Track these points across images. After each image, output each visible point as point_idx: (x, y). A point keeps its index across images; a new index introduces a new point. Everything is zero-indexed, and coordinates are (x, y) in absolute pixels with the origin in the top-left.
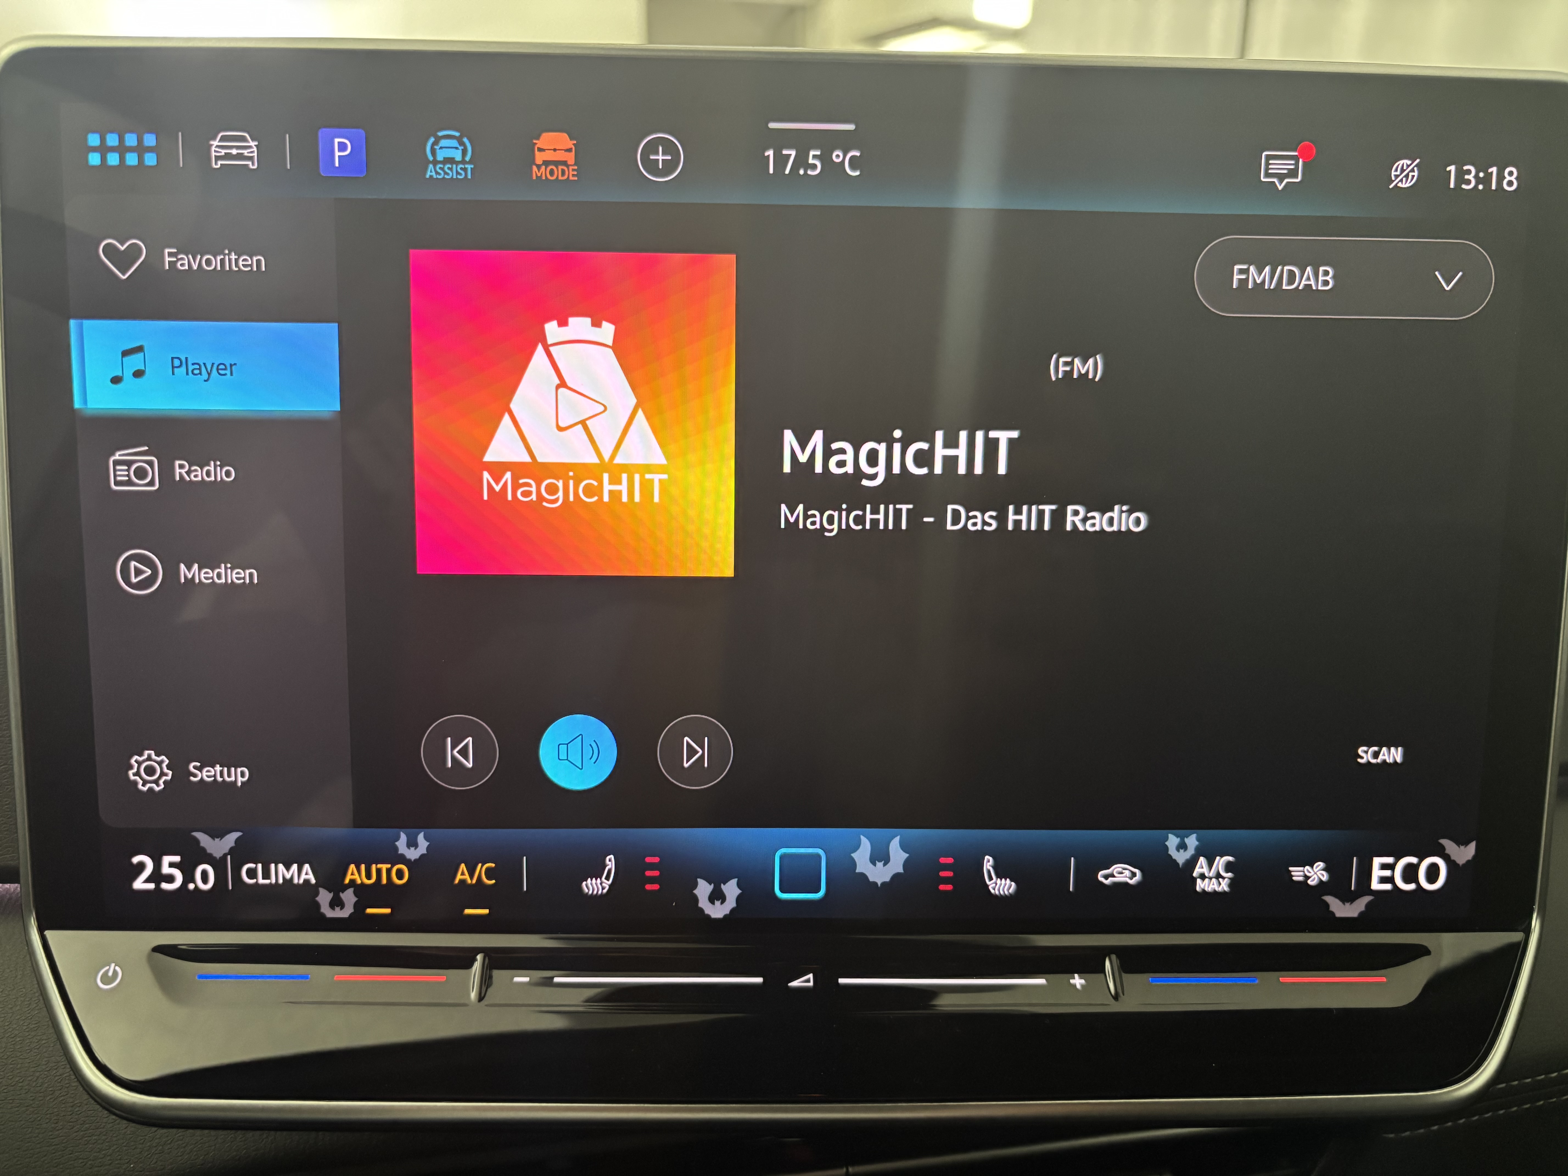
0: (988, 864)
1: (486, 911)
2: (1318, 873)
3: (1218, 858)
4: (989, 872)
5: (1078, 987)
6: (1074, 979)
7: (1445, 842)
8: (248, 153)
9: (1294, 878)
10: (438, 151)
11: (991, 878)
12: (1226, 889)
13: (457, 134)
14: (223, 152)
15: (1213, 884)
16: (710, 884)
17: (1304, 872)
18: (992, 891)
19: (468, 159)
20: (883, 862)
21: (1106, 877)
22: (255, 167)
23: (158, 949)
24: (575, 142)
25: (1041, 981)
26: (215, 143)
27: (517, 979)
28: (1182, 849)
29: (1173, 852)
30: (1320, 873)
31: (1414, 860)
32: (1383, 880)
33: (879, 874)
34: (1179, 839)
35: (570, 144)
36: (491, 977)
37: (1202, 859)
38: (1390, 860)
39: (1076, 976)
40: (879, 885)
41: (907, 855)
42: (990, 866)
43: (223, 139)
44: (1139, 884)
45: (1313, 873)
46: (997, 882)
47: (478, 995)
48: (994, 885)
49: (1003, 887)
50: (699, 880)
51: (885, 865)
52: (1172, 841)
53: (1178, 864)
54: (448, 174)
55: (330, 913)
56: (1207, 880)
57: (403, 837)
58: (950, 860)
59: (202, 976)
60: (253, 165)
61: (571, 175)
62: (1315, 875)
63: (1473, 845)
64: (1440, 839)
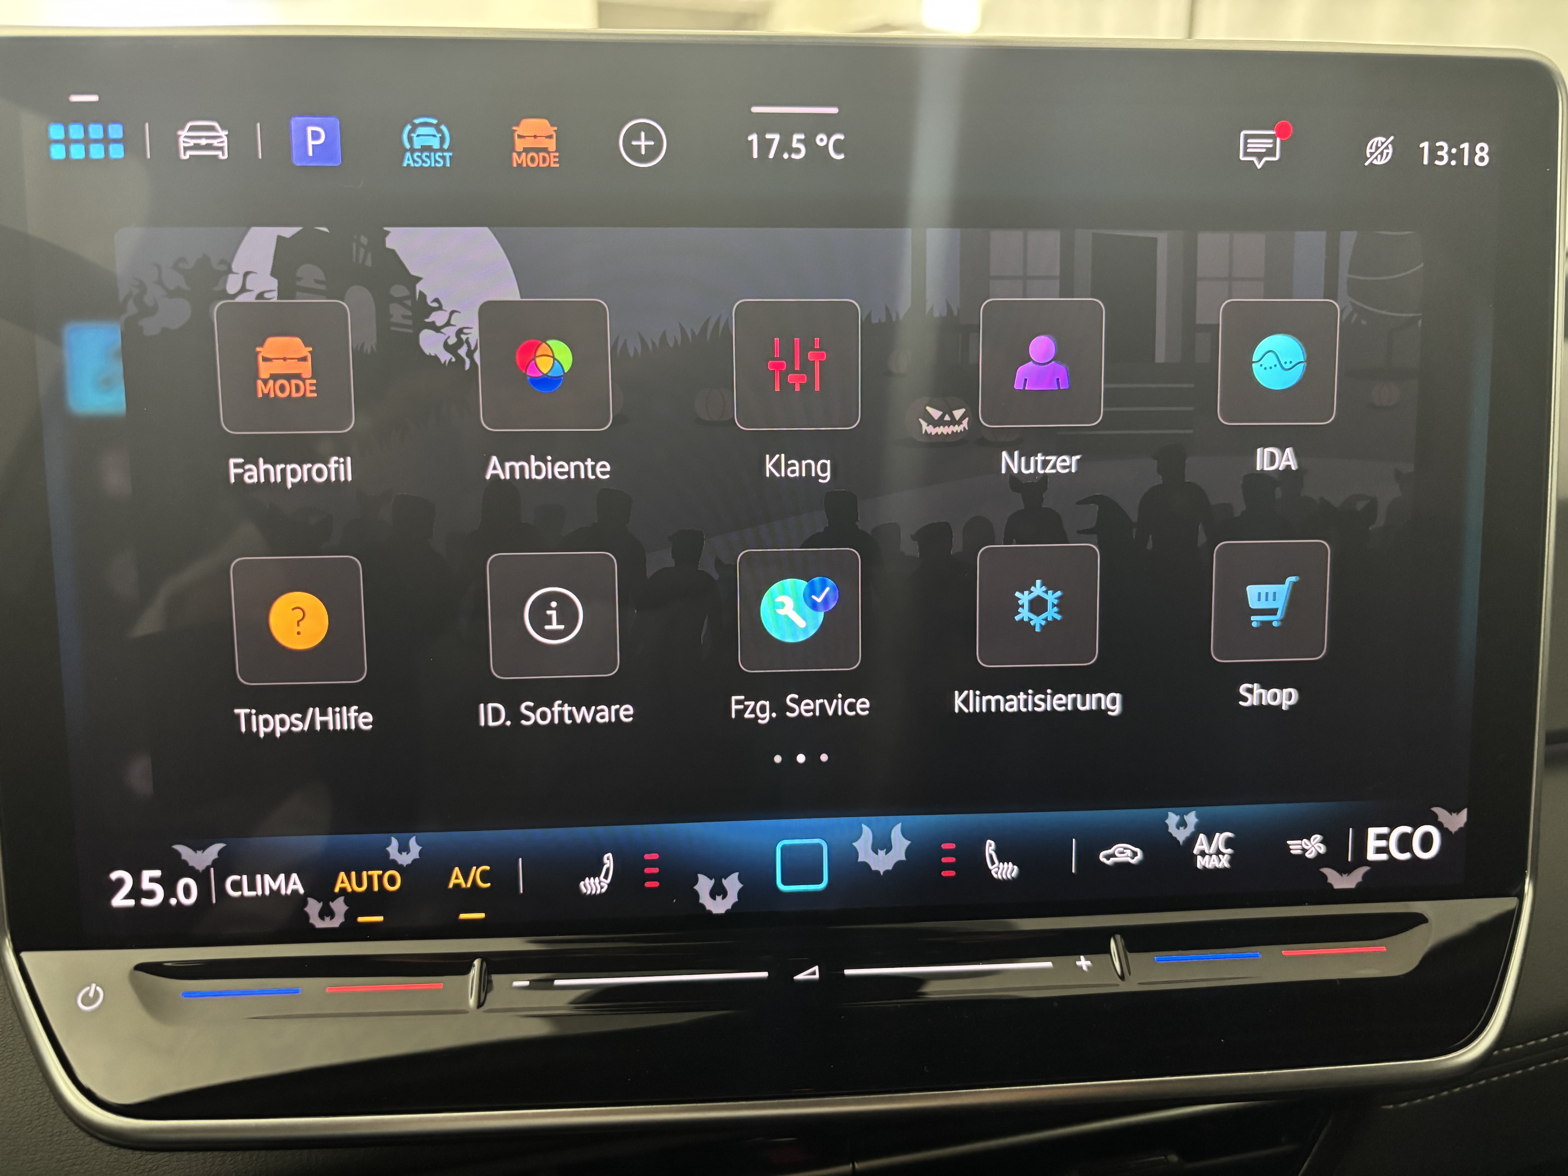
0: (991, 848)
1: (482, 915)
2: (1315, 846)
3: (1217, 834)
4: (991, 856)
5: (1085, 968)
6: (1081, 961)
7: (1437, 810)
8: (218, 143)
9: (1292, 851)
10: (415, 139)
11: (993, 863)
12: (1227, 865)
13: (435, 121)
14: (192, 142)
15: (1214, 861)
16: (711, 879)
17: (1301, 845)
18: (995, 876)
19: (446, 146)
20: (885, 850)
21: (1108, 857)
22: (226, 157)
23: (140, 967)
24: (556, 128)
25: (1048, 964)
26: (184, 133)
27: (516, 984)
28: (1182, 826)
29: (1172, 830)
30: (1318, 846)
31: (1408, 829)
32: (1379, 850)
33: (882, 863)
34: (1179, 816)
35: (552, 130)
36: (490, 982)
37: (1202, 837)
38: (1384, 830)
39: (1082, 957)
40: (882, 874)
41: (909, 842)
42: (992, 850)
43: (192, 129)
44: (1141, 863)
45: (1310, 846)
46: (1000, 866)
47: (477, 1001)
48: (997, 869)
49: (1004, 871)
50: (699, 875)
51: (887, 853)
52: (1172, 819)
53: (1178, 842)
54: (426, 162)
55: (319, 924)
56: (1207, 857)
57: (395, 843)
58: (952, 846)
59: (188, 994)
60: (223, 156)
61: (553, 162)
62: (1313, 848)
63: (1464, 813)
64: (1433, 807)
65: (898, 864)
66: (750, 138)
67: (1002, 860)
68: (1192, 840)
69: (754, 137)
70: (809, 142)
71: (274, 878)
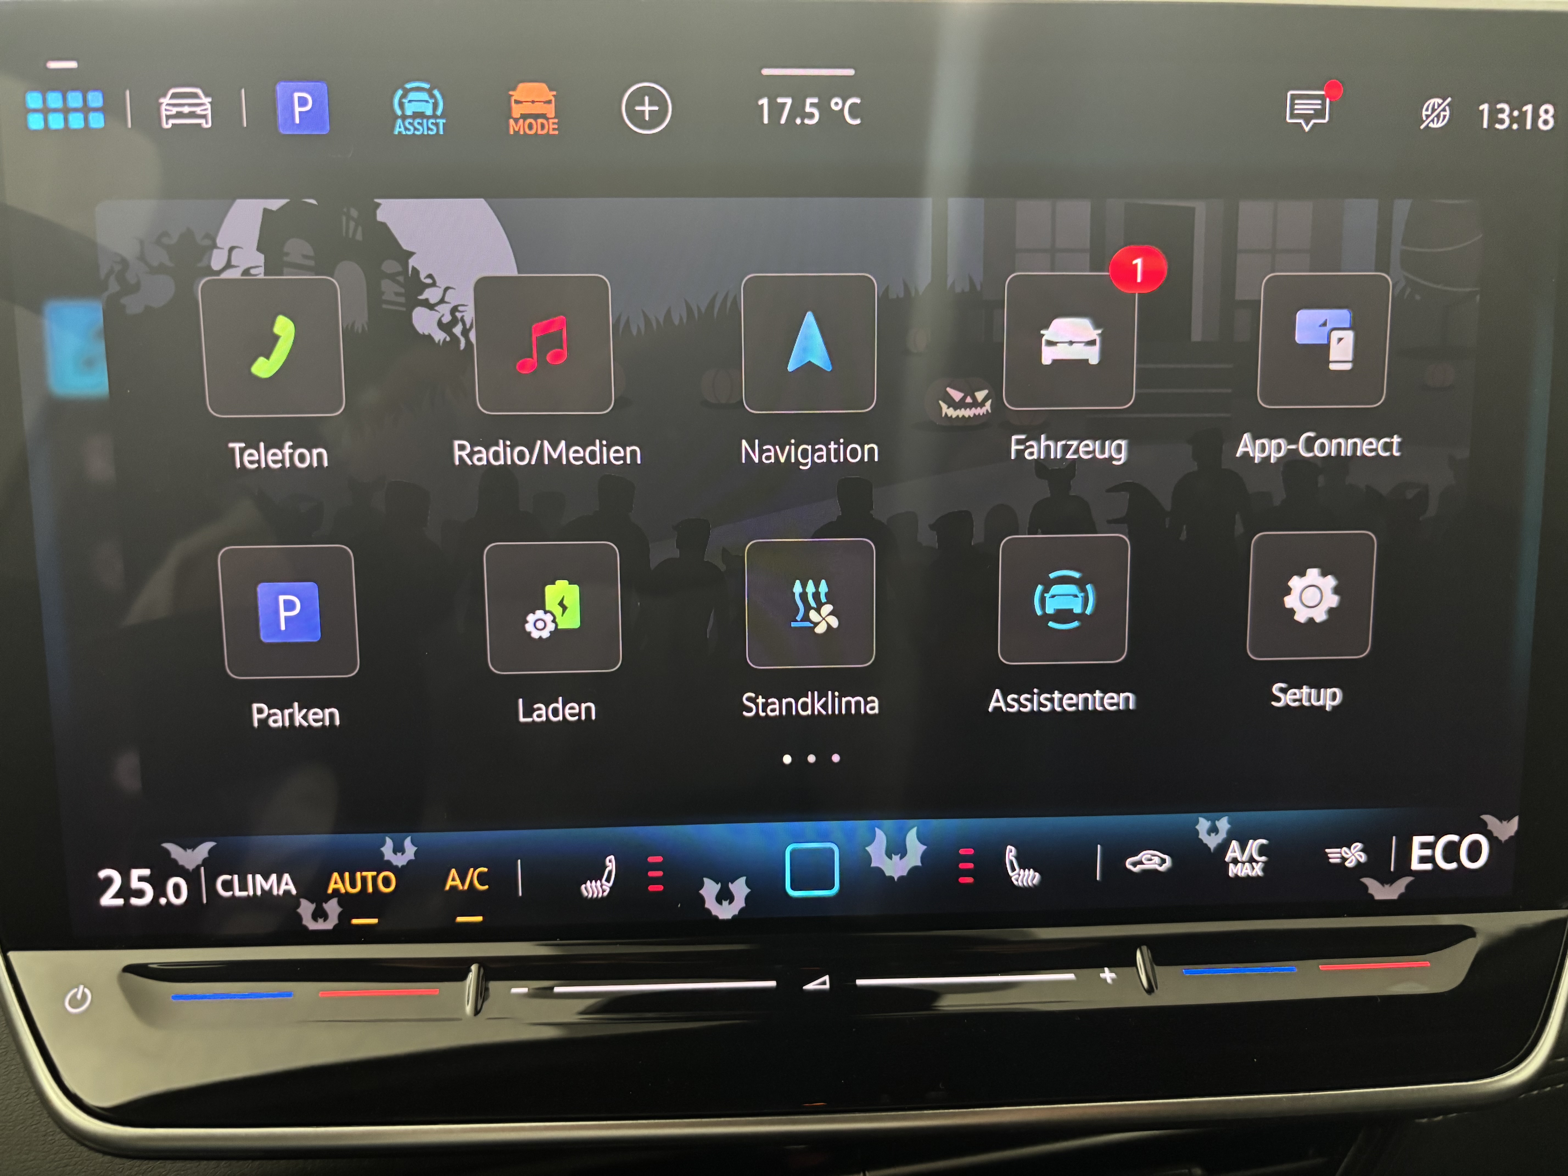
0: (1011, 854)
1: (479, 919)
2: (1356, 854)
3: (1251, 841)
4: (1011, 862)
5: (1109, 981)
6: (1104, 973)
7: (1487, 818)
8: (201, 110)
9: (1331, 860)
10: (407, 105)
11: (1013, 869)
12: (1260, 874)
13: (427, 86)
14: (174, 110)
15: (1247, 869)
16: (717, 884)
17: (1341, 853)
18: (1015, 883)
19: (439, 113)
20: (899, 855)
21: (1135, 864)
22: (209, 125)
23: (130, 969)
24: (555, 93)
25: (1070, 976)
26: (165, 101)
27: (514, 990)
28: (1213, 832)
29: (1203, 836)
30: (1358, 855)
31: (1455, 838)
32: (1423, 860)
33: (896, 868)
34: (1210, 822)
35: (550, 95)
36: (487, 989)
37: (1234, 844)
38: (1430, 839)
39: (1106, 969)
40: (896, 880)
41: (925, 847)
42: (1012, 856)
43: (174, 96)
44: (1170, 870)
45: (1350, 855)
46: (1020, 873)
47: (473, 1008)
48: (1017, 876)
49: (1026, 878)
50: (706, 880)
51: (901, 858)
52: (1203, 825)
53: (1209, 849)
54: (418, 130)
55: (312, 925)
56: (1239, 865)
57: (389, 842)
58: (971, 851)
59: (177, 997)
60: (207, 124)
61: (551, 127)
62: (1353, 856)
63: (1516, 820)
64: (1482, 815)
65: (914, 870)
66: (760, 103)
67: (1023, 866)
68: (1224, 847)
69: (764, 102)
70: (823, 106)
71: (266, 878)
